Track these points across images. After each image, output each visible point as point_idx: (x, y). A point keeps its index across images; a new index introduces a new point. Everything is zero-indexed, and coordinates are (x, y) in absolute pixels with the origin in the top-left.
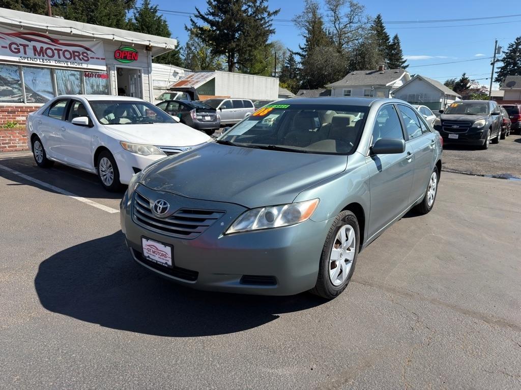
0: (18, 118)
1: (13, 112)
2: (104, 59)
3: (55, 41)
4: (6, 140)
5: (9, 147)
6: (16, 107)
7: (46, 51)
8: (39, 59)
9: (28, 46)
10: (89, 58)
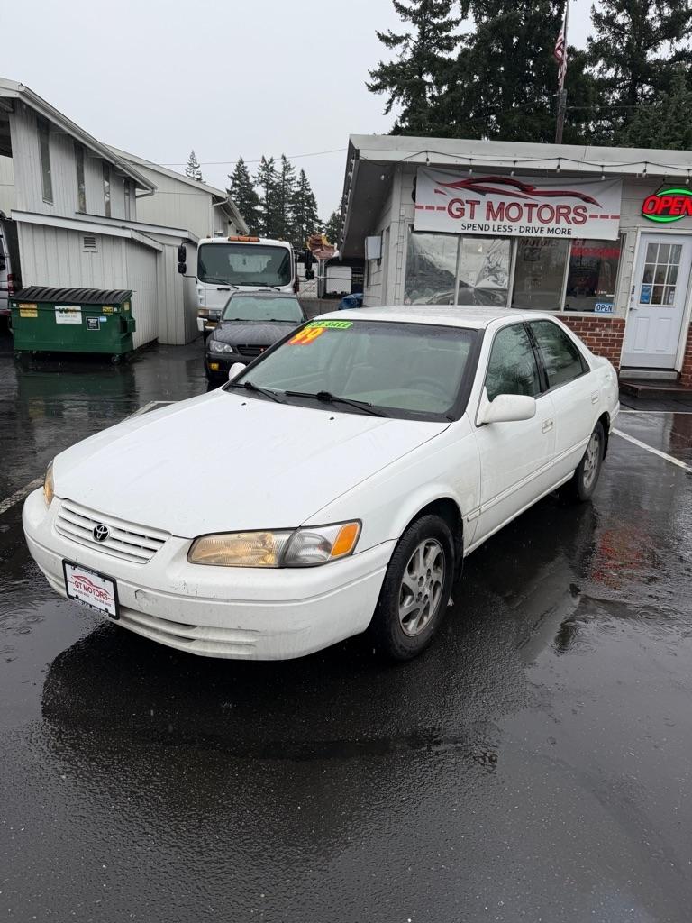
2: (618, 217)
7: (508, 209)
8: (494, 226)
9: (479, 202)
10: (588, 217)
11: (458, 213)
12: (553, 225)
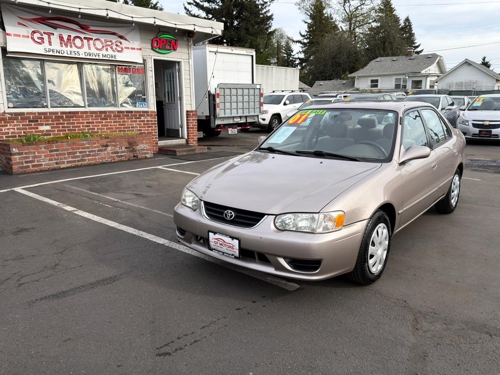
0: (41, 128)
1: (35, 121)
2: (140, 49)
3: (84, 28)
4: (29, 157)
5: (33, 166)
6: (39, 113)
7: (74, 40)
8: (67, 51)
9: (53, 34)
10: (124, 48)
11: (40, 41)
12: (104, 52)
